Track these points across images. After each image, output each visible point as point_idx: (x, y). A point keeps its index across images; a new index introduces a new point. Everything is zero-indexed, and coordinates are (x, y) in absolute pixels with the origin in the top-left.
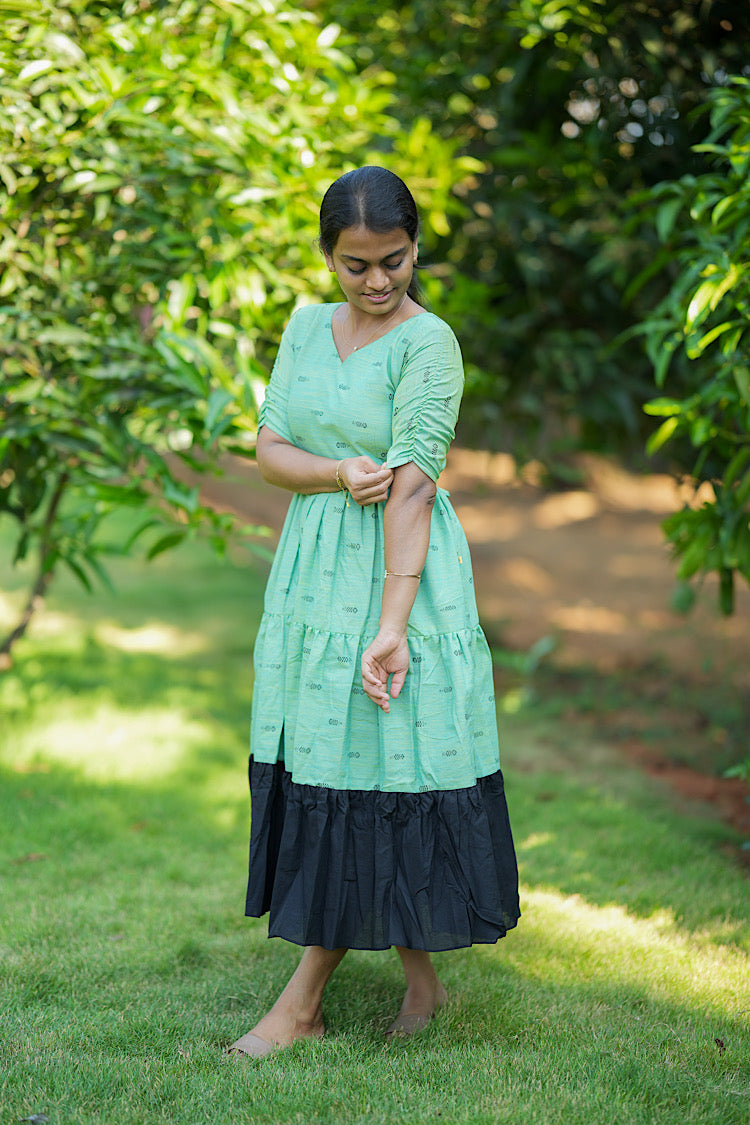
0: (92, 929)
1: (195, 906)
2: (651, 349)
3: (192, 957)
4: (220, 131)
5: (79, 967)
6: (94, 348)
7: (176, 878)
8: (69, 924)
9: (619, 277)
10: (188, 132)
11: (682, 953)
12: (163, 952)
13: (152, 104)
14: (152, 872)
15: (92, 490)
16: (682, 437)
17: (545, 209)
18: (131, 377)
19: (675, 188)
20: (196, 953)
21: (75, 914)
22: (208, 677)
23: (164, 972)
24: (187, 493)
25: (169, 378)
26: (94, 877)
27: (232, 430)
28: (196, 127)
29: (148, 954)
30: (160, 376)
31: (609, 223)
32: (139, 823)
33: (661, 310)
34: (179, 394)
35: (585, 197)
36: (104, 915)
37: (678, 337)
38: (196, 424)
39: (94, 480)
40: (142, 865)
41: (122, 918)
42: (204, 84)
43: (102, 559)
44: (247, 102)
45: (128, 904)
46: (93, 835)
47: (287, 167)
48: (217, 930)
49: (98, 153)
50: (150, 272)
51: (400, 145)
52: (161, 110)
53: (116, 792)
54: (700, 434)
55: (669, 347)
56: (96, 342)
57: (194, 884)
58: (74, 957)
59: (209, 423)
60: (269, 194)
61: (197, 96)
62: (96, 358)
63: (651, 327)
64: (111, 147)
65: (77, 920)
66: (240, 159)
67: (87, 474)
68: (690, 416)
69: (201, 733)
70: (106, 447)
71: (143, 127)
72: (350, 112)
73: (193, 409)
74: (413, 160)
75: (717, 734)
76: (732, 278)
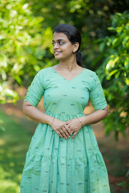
76: (117, 59)
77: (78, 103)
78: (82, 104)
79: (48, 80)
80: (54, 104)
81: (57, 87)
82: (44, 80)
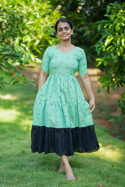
0: (6, 148)
1: (23, 144)
2: (97, 49)
3: (23, 153)
4: (23, 11)
5: (5, 155)
6: (3, 49)
7: (19, 139)
8: (2, 147)
9: (89, 37)
10: (18, 11)
11: (104, 151)
12: (18, 152)
13: (11, 6)
14: (14, 138)
15: (3, 73)
16: (102, 65)
17: (76, 25)
18: (10, 54)
19: (100, 22)
20: (24, 152)
21: (3, 145)
22: (18, 104)
23: (19, 155)
24: (19, 74)
25: (16, 54)
26: (4, 139)
27: (27, 63)
28: (19, 10)
29: (16, 152)
30: (15, 54)
31: (86, 28)
32: (11, 129)
33: (98, 43)
34: (18, 57)
35: (82, 23)
36: (7, 146)
37: (101, 48)
38: (21, 62)
39: (3, 71)
40: (13, 137)
41: (11, 146)
42: (20, 3)
43: (4, 85)
44: (27, 6)
45: (11, 143)
46: (3, 132)
47: (36, 18)
48: (27, 148)
49: (2, 15)
50: (12, 35)
51: (52, 14)
52: (12, 7)
53: (6, 124)
54: (105, 64)
55: (100, 49)
56: (4, 48)
57: (22, 140)
58: (4, 153)
59: (24, 62)
60: (32, 22)
61: (19, 5)
62: (4, 50)
63: (97, 46)
64: (5, 14)
65: (3, 146)
66: (27, 16)
67: (2, 70)
68: (103, 61)
69: (19, 113)
70: (5, 66)
71: (10, 10)
72: (44, 8)
73: (20, 60)
74: (54, 16)
75: (103, 113)
76: (112, 38)
77: (70, 68)
78: (73, 69)
79: (52, 53)
80: (55, 68)
81: (57, 57)
82: (49, 53)
